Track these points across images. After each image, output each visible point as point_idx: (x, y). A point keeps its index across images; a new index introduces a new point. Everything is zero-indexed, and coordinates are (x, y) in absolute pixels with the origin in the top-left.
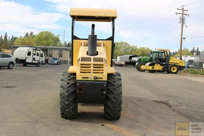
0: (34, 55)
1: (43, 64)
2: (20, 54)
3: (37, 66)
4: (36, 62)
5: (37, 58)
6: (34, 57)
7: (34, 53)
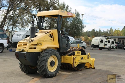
0: (106, 42)
1: (114, 49)
2: (95, 41)
3: (108, 50)
4: (107, 47)
5: (109, 44)
6: (106, 43)
7: (106, 40)
